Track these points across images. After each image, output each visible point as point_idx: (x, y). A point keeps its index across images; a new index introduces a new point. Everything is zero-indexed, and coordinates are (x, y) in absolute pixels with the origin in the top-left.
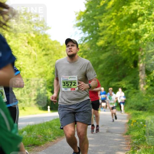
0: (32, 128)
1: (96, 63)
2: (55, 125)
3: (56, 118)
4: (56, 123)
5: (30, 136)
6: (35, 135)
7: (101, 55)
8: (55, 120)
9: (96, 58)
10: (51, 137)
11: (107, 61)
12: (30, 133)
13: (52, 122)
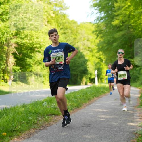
0: (52, 100)
1: (111, 41)
2: (73, 98)
3: (73, 92)
4: (73, 95)
5: (50, 106)
6: (54, 105)
7: (116, 34)
8: (72, 93)
9: (111, 36)
10: (69, 108)
11: (121, 40)
12: (49, 104)
13: (70, 95)
